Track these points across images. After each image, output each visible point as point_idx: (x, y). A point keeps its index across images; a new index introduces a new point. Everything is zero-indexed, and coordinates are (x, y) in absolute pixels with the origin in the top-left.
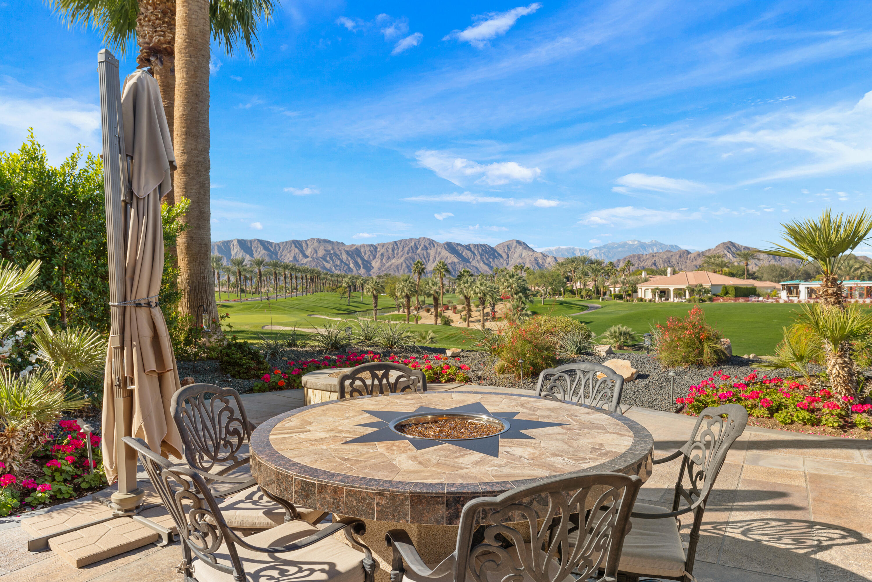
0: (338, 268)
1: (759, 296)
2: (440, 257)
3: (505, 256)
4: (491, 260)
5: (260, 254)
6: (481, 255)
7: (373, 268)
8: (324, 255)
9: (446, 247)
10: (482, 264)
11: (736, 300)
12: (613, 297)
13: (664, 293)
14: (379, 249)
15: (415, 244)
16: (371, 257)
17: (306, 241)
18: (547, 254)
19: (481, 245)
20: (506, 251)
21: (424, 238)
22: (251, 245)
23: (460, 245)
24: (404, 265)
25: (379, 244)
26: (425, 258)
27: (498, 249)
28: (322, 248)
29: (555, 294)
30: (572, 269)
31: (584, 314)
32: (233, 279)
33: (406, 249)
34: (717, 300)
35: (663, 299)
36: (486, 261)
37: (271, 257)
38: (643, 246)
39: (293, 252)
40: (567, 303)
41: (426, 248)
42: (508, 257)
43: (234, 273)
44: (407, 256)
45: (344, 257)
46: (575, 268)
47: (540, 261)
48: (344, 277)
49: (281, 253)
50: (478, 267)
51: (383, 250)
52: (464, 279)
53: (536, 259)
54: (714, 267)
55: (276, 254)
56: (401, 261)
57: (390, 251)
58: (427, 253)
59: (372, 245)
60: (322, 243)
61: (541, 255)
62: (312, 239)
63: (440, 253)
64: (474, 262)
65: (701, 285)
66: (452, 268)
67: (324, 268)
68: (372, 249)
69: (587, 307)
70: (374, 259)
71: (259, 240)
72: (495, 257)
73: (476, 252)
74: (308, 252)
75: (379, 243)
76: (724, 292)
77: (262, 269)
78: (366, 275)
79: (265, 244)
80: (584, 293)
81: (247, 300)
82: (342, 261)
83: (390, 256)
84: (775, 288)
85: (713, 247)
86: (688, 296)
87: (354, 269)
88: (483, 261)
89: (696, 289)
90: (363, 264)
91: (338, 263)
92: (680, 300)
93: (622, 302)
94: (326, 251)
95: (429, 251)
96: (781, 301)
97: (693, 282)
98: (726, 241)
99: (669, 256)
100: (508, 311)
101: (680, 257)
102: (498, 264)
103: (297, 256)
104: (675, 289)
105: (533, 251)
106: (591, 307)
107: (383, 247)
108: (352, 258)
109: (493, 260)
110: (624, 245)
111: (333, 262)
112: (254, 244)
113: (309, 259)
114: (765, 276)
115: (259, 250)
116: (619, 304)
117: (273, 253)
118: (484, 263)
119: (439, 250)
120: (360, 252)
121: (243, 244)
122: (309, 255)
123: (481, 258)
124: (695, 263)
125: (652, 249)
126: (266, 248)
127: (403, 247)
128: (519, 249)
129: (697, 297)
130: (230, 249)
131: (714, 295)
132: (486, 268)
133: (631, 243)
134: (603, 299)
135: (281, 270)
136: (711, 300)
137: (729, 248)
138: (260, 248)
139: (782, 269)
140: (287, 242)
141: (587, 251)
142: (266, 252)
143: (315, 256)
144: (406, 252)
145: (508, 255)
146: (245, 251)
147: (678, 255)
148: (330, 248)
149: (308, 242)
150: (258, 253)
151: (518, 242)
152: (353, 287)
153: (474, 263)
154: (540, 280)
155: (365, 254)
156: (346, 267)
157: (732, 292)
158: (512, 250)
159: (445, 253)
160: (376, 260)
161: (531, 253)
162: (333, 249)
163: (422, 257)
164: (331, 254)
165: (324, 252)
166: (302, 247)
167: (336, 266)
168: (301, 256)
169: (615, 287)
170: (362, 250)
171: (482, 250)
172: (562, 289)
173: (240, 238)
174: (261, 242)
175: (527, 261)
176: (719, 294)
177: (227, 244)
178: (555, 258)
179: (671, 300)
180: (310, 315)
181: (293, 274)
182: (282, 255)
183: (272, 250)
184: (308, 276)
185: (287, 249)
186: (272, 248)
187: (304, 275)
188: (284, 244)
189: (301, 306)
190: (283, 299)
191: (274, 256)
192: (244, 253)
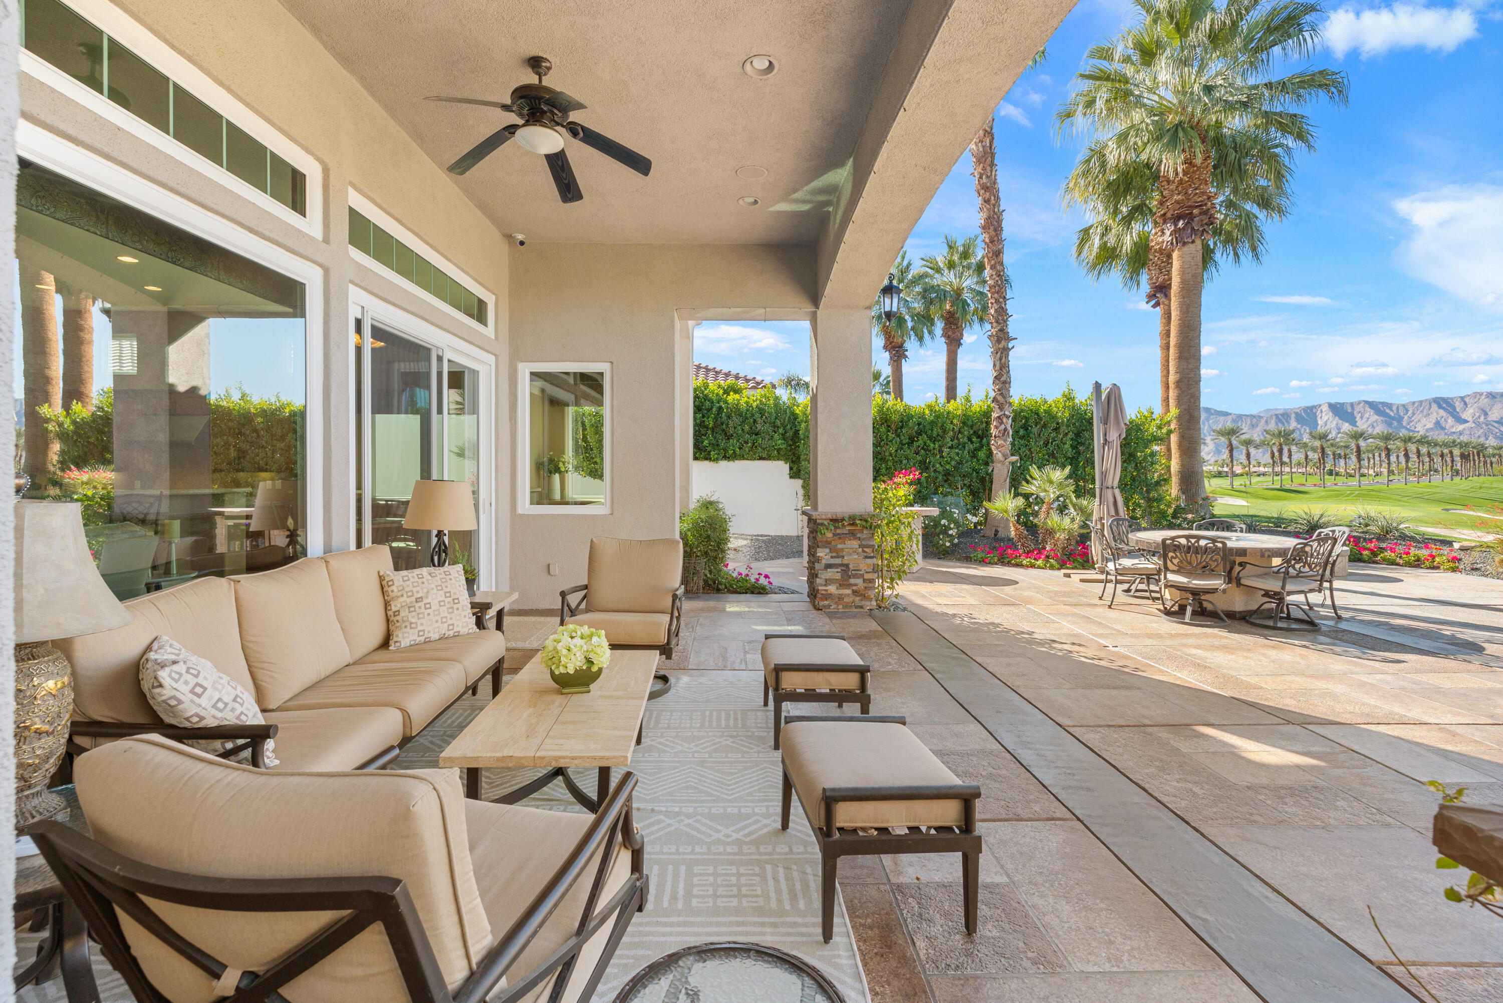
5: (1369, 422)
17: (1462, 398)
22: (1353, 409)
32: (1314, 456)
37: (1389, 424)
39: (1434, 415)
43: (1314, 450)
49: (1410, 418)
55: (1400, 419)
62: (1477, 394)
71: (1366, 402)
74: (1467, 415)
77: (1362, 443)
79: (1378, 407)
81: (1336, 484)
103: (1442, 422)
112: (1358, 408)
113: (1470, 425)
115: (1367, 415)
117: (1393, 418)
121: (1339, 410)
122: (1470, 419)
126: (1380, 413)
130: (1316, 417)
135: (1399, 444)
138: (1369, 412)
140: (1421, 402)
142: (1380, 418)
143: (1482, 419)
146: (1340, 418)
149: (1467, 400)
150: (1364, 419)
166: (1454, 408)
168: (1451, 421)
173: (1333, 401)
174: (1372, 405)
177: (1312, 411)
180: (1448, 510)
181: (1424, 450)
182: (1411, 422)
183: (1391, 414)
184: (1456, 452)
185: (1422, 411)
186: (1392, 411)
187: (1446, 451)
188: (1416, 405)
189: (1437, 497)
190: (1402, 485)
191: (1395, 423)
192: (1340, 422)
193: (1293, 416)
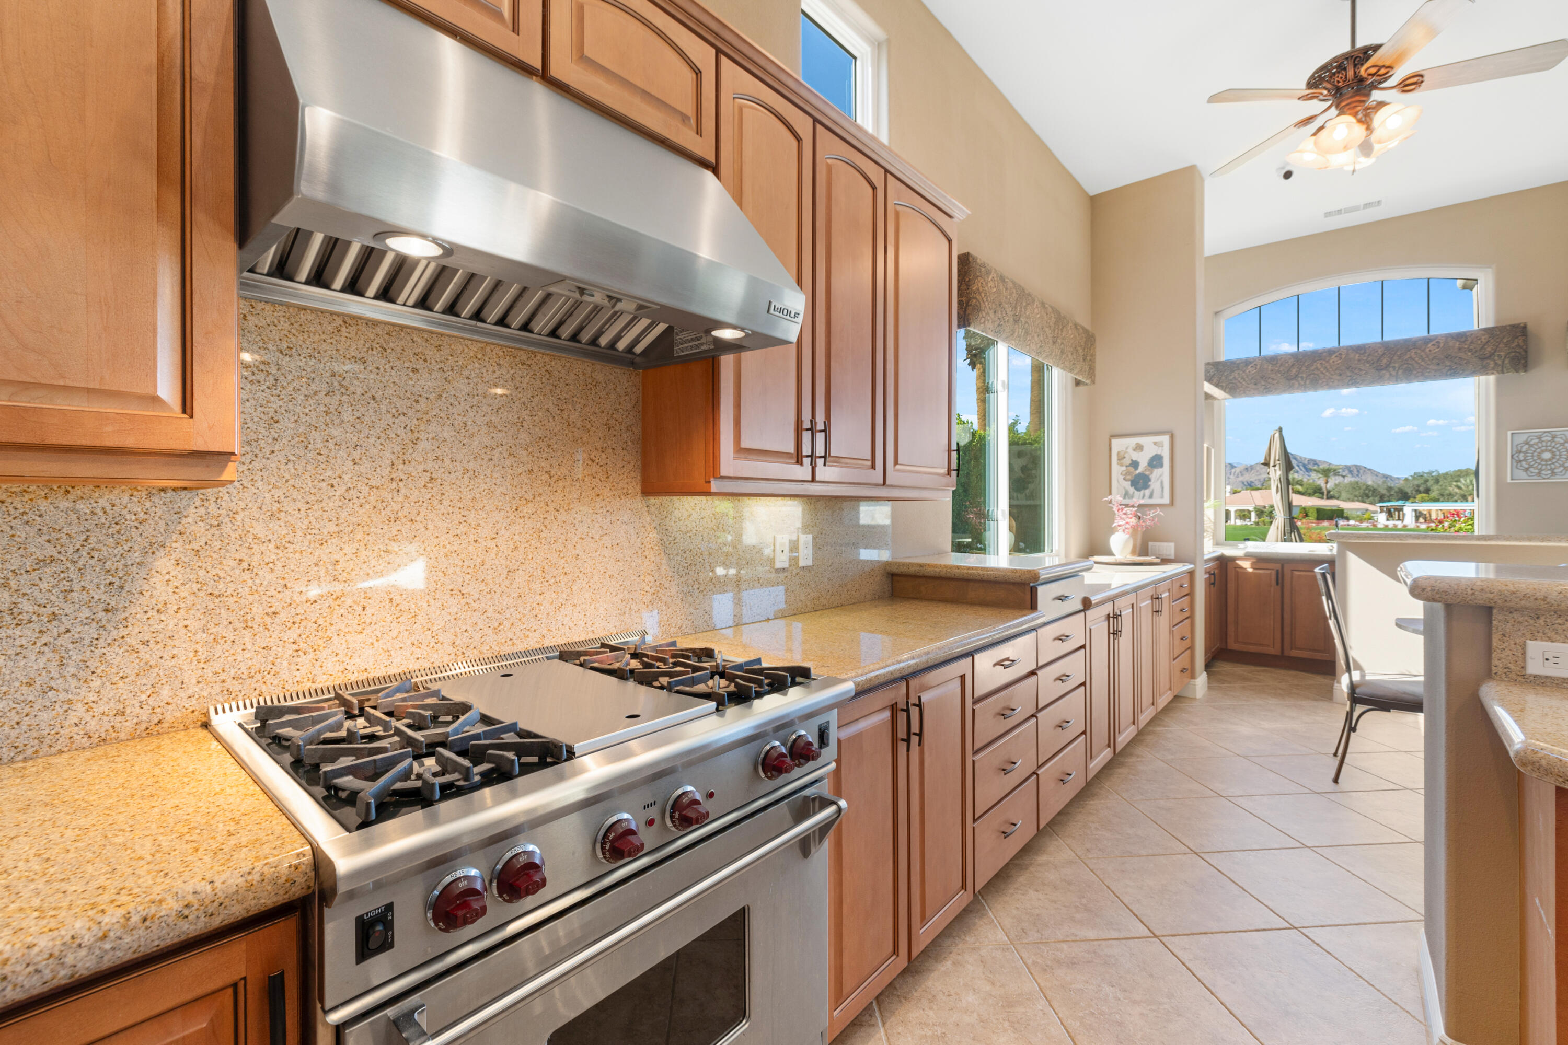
1: (1347, 519)
11: (1319, 523)
84: (1367, 510)
97: (1260, 503)
104: (1236, 511)
114: (1344, 495)
124: (1241, 479)
139: (1368, 486)
157: (1313, 515)
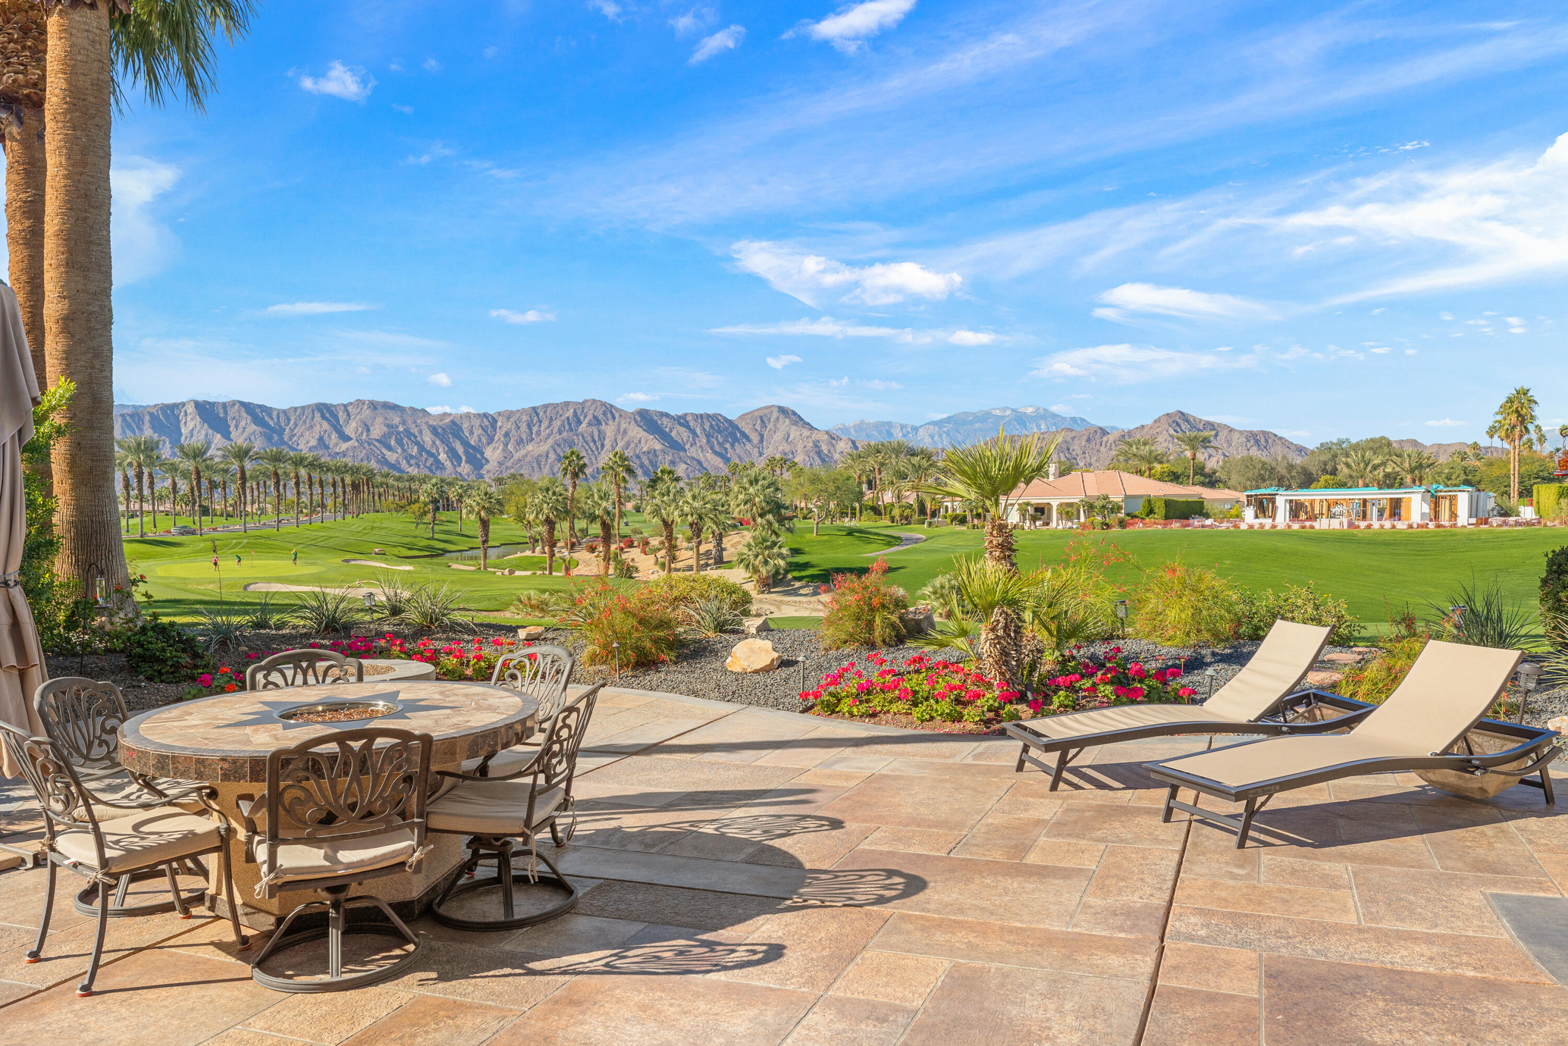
0: (413, 462)
1: (1207, 516)
2: (626, 439)
3: (755, 438)
4: (728, 446)
5: (244, 432)
6: (708, 436)
7: (487, 461)
8: (384, 436)
9: (639, 419)
10: (710, 455)
11: (1165, 525)
12: (948, 520)
13: (1041, 511)
14: (499, 424)
15: (575, 412)
16: (484, 440)
17: (345, 406)
18: (839, 433)
19: (708, 416)
20: (758, 427)
21: (594, 401)
22: (226, 412)
23: (667, 415)
24: (552, 456)
25: (499, 413)
26: (594, 441)
27: (742, 425)
28: (379, 420)
29: (843, 514)
30: (876, 467)
31: (892, 554)
32: (184, 486)
33: (557, 423)
34: (1132, 524)
35: (1038, 523)
36: (717, 448)
37: (269, 438)
38: (1021, 419)
39: (317, 429)
40: (860, 531)
41: (597, 422)
42: (761, 441)
43: (185, 475)
44: (558, 437)
45: (427, 438)
46: (882, 464)
47: (824, 448)
48: (423, 481)
49: (292, 430)
50: (703, 460)
51: (508, 426)
52: (661, 487)
53: (816, 445)
54: (1136, 462)
55: (280, 432)
56: (545, 447)
57: (524, 427)
58: (599, 431)
59: (485, 415)
60: (380, 411)
61: (826, 436)
62: (360, 402)
63: (625, 432)
64: (693, 449)
65: (1106, 498)
66: (651, 462)
67: (384, 462)
68: (486, 422)
69: (899, 538)
70: (489, 444)
71: (242, 404)
72: (736, 440)
73: (698, 431)
74: (350, 430)
75: (501, 409)
76: (1147, 510)
77: (248, 465)
78: (473, 477)
79: (256, 412)
80: (896, 512)
81: (215, 530)
82: (422, 448)
83: (524, 437)
84: (1237, 502)
85: (1149, 422)
86: (1082, 519)
87: (448, 464)
88: (712, 448)
89: (1096, 504)
90: (466, 453)
91: (414, 451)
92: (1069, 524)
93: (964, 528)
94: (388, 426)
95: (603, 427)
96: (1244, 527)
97: (1093, 491)
98: (1171, 410)
99: (1068, 439)
100: (745, 550)
101: (1089, 440)
102: (742, 453)
103: (326, 437)
104: (1061, 505)
105: (812, 428)
106: (907, 539)
107: (509, 418)
108: (443, 442)
109: (733, 446)
110: (985, 417)
111: (404, 450)
112: (232, 412)
113: (353, 443)
115: (243, 423)
116: (958, 533)
117: (273, 430)
118: (716, 453)
119: (623, 426)
120: (460, 428)
121: (208, 411)
122: (353, 436)
123: (708, 441)
125: (1038, 427)
126: (258, 421)
127: (551, 420)
128: (785, 425)
129: (1099, 519)
130: (179, 422)
131: (1128, 515)
132: (718, 462)
133: (998, 413)
134: (930, 524)
135: (290, 468)
136: (1122, 524)
137: (1178, 425)
138: (246, 420)
140: (303, 408)
141: (915, 429)
142: (258, 429)
143: (364, 437)
144: (556, 430)
145: (762, 436)
146: (211, 427)
147: (1085, 438)
148: (397, 420)
149: (350, 409)
150: (240, 430)
151: (783, 410)
152: (441, 503)
153: (693, 452)
154: (811, 488)
155: (471, 433)
156: (431, 460)
157: (1160, 510)
158: (770, 426)
159: (636, 432)
160: (494, 445)
161: (806, 433)
162: (404, 422)
163: (589, 438)
164: (399, 433)
165: (385, 429)
166: (336, 418)
167: (409, 457)
168: (334, 436)
169: (953, 501)
170: (465, 426)
171: (711, 426)
172: (857, 505)
173: (200, 398)
174: (249, 408)
175: (800, 447)
176: (1137, 513)
177: (173, 412)
178: (853, 442)
179: (1054, 524)
180: (347, 561)
181: (316, 476)
182: (293, 436)
183: (271, 423)
184: (348, 480)
185: (305, 422)
186: (272, 419)
187: (338, 479)
188: (299, 411)
189: (332, 543)
190: (292, 528)
191: (276, 437)
192: (210, 431)
193: (147, 418)
